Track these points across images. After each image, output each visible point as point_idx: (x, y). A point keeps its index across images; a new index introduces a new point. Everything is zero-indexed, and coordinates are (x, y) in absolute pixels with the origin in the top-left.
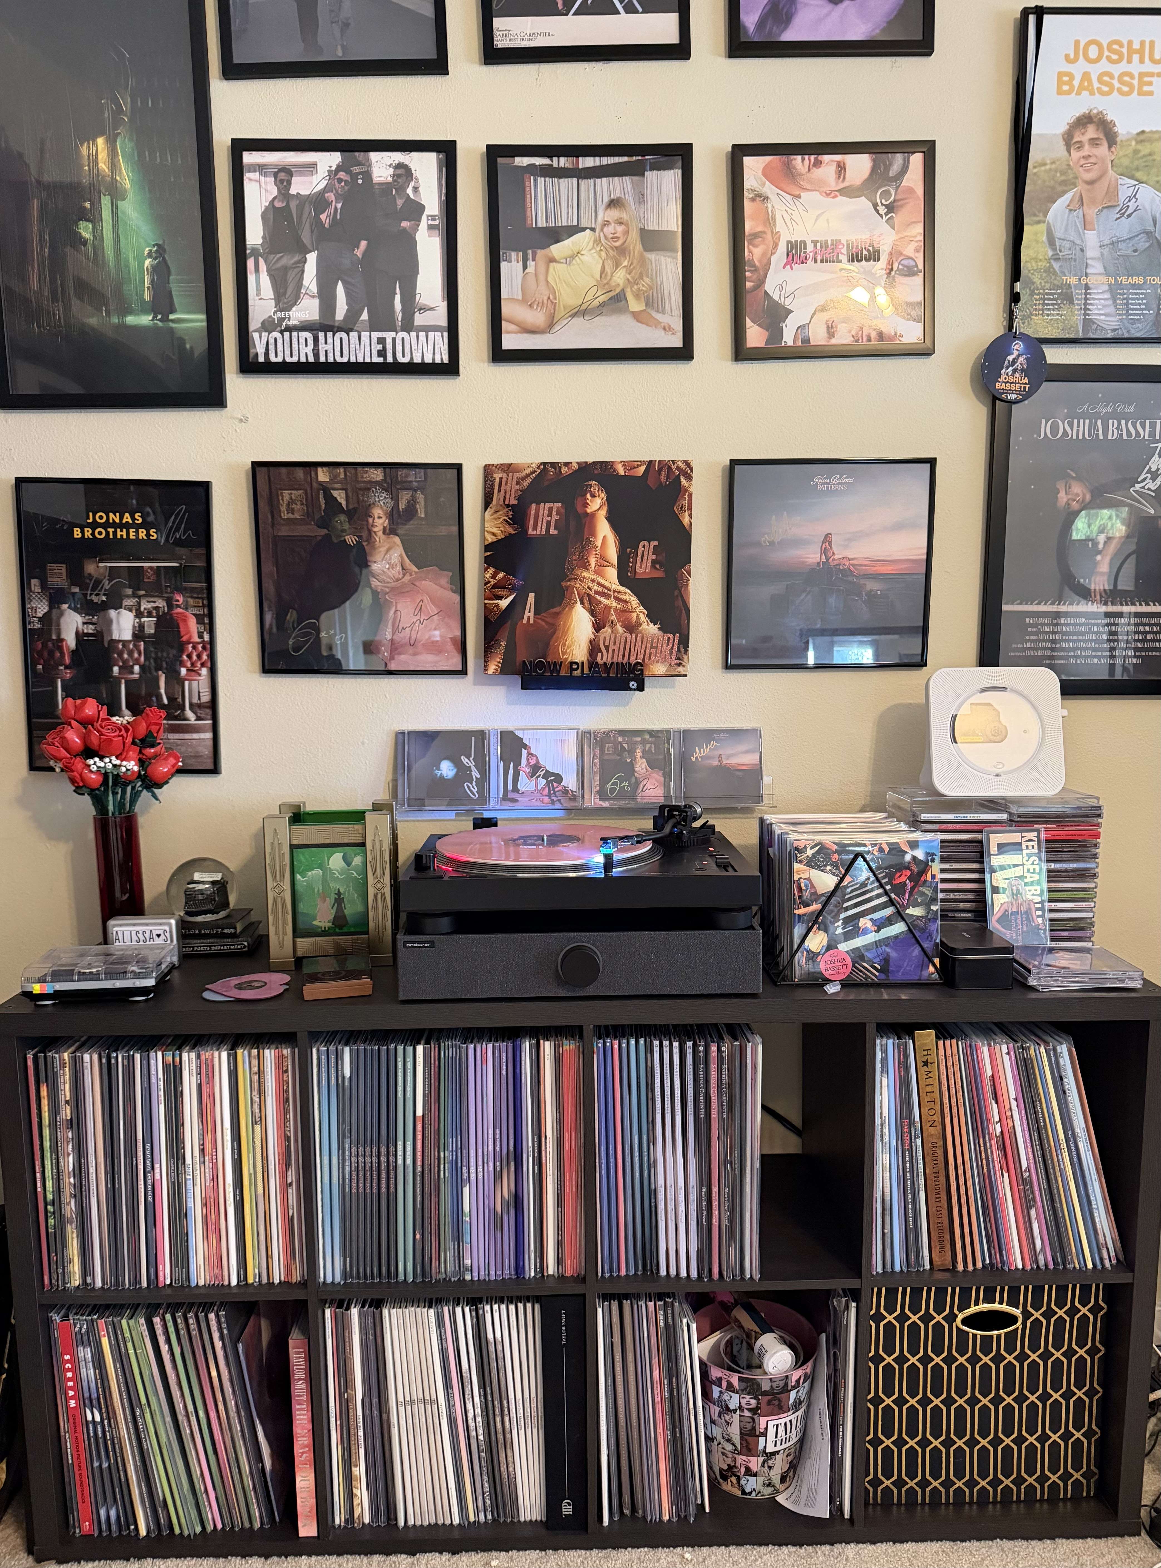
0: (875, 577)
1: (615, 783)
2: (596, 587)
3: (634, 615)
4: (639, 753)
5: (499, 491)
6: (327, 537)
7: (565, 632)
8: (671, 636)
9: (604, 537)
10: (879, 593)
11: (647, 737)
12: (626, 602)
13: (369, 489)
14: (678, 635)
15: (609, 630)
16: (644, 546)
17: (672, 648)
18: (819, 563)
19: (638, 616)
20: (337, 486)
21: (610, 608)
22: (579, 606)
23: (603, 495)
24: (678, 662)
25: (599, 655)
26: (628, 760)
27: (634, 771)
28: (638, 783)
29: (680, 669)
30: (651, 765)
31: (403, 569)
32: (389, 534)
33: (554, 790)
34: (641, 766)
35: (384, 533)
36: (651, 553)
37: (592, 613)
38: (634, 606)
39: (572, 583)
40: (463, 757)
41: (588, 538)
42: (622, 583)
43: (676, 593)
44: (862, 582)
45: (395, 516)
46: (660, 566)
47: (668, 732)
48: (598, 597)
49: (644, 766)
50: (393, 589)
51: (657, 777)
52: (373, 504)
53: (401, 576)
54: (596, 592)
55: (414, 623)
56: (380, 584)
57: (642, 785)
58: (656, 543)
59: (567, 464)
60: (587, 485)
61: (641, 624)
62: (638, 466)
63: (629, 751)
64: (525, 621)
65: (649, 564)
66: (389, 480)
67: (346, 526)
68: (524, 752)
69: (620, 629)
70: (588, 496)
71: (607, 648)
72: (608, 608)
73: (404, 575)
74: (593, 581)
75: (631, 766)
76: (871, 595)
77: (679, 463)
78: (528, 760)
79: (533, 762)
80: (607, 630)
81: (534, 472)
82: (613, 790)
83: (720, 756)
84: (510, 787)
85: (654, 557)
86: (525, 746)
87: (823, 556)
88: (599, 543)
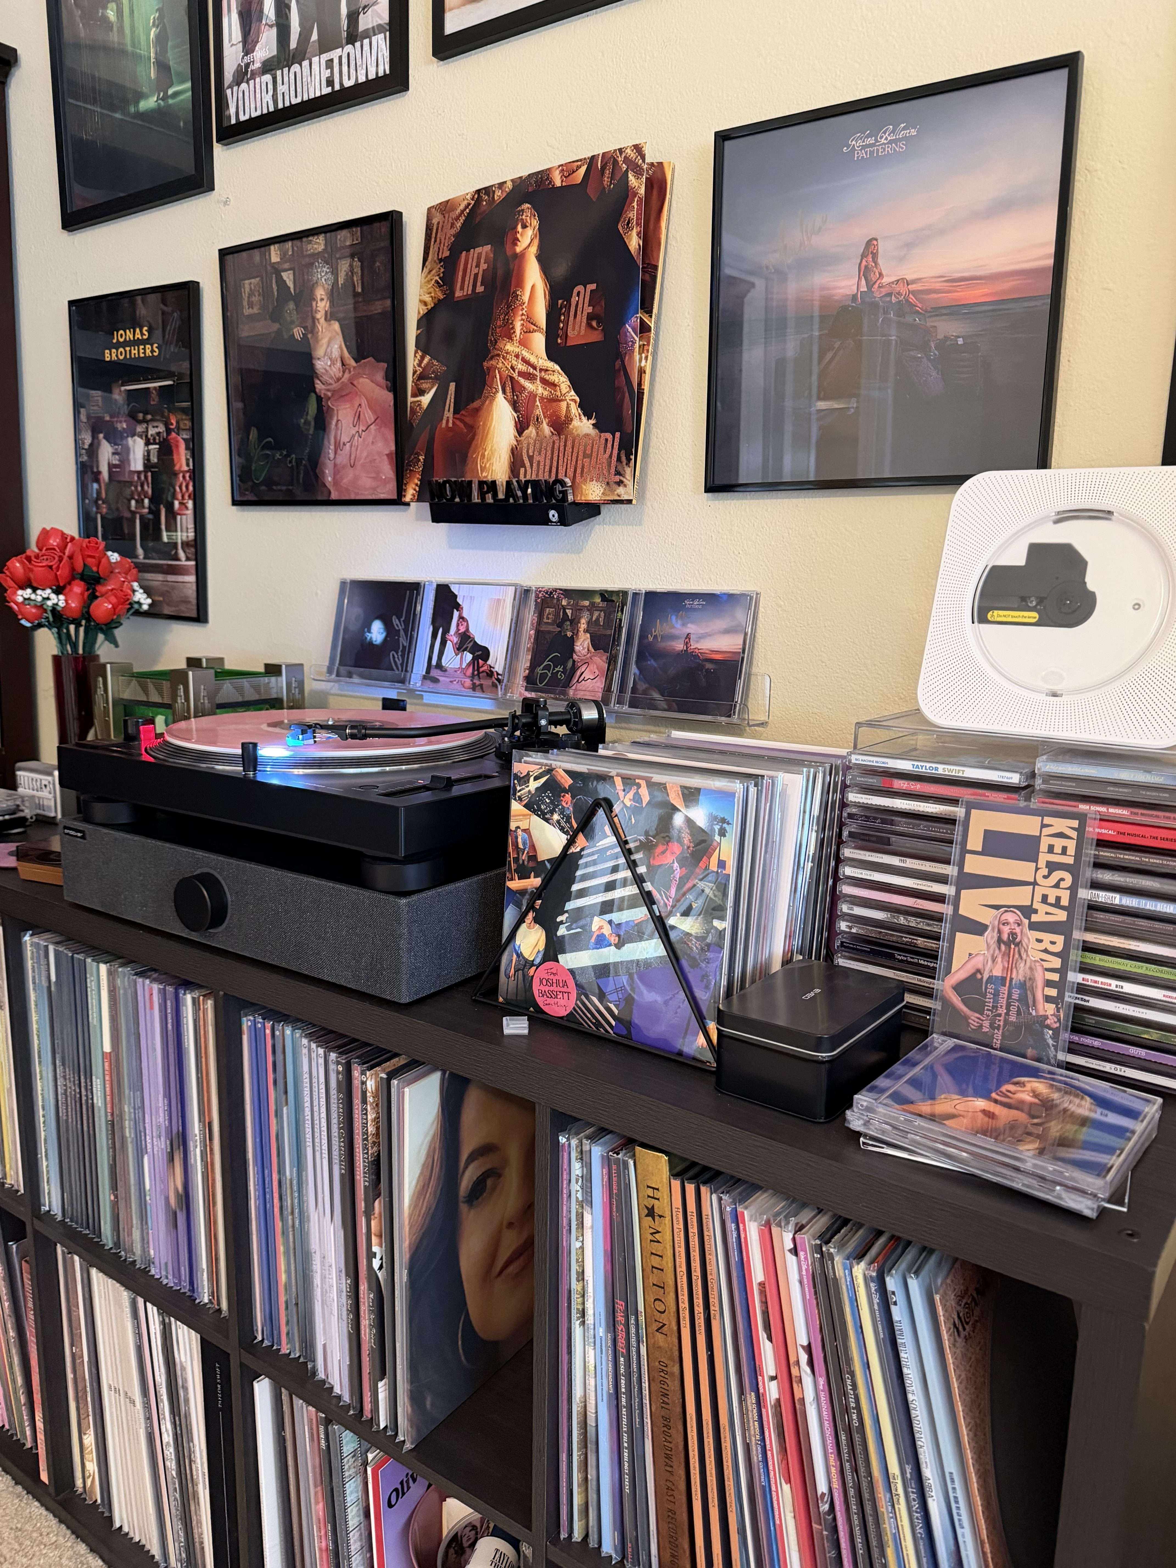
0: (955, 311)
1: (547, 667)
2: (521, 367)
3: (564, 405)
4: (583, 625)
5: (435, 241)
6: (279, 332)
7: (485, 438)
8: (609, 436)
9: (533, 287)
10: (960, 341)
11: (598, 600)
12: (553, 385)
13: (312, 264)
14: (618, 434)
15: (534, 431)
16: (578, 294)
17: (611, 456)
18: (854, 297)
19: (568, 406)
20: (286, 266)
21: (535, 396)
22: (500, 396)
23: (535, 223)
24: (617, 478)
25: (522, 470)
26: (569, 634)
27: (572, 650)
28: (574, 669)
29: (621, 490)
30: (598, 643)
31: (343, 364)
32: (330, 321)
33: (478, 670)
34: (583, 644)
35: (326, 319)
36: (586, 304)
37: (515, 405)
38: (564, 391)
39: (493, 362)
40: (394, 617)
41: (515, 292)
42: (551, 356)
43: (618, 364)
44: (930, 323)
45: (335, 294)
46: (598, 323)
47: (625, 593)
48: (522, 381)
49: (586, 645)
50: (334, 392)
51: (600, 661)
52: (317, 283)
53: (341, 375)
54: (521, 374)
55: (353, 436)
56: (323, 387)
57: (578, 673)
58: (593, 286)
59: (501, 185)
60: (519, 211)
61: (572, 420)
62: (579, 167)
63: (572, 621)
64: (444, 425)
65: (585, 320)
66: (329, 249)
67: (295, 316)
68: (456, 614)
69: (547, 429)
70: (519, 226)
71: (531, 458)
72: (533, 396)
73: (344, 372)
74: (517, 356)
75: (571, 642)
76: (947, 347)
77: (629, 151)
78: (458, 625)
79: (462, 629)
80: (531, 431)
81: (469, 204)
82: (543, 677)
83: (688, 636)
84: (434, 662)
85: (590, 310)
86: (458, 607)
87: (863, 282)
88: (526, 298)
